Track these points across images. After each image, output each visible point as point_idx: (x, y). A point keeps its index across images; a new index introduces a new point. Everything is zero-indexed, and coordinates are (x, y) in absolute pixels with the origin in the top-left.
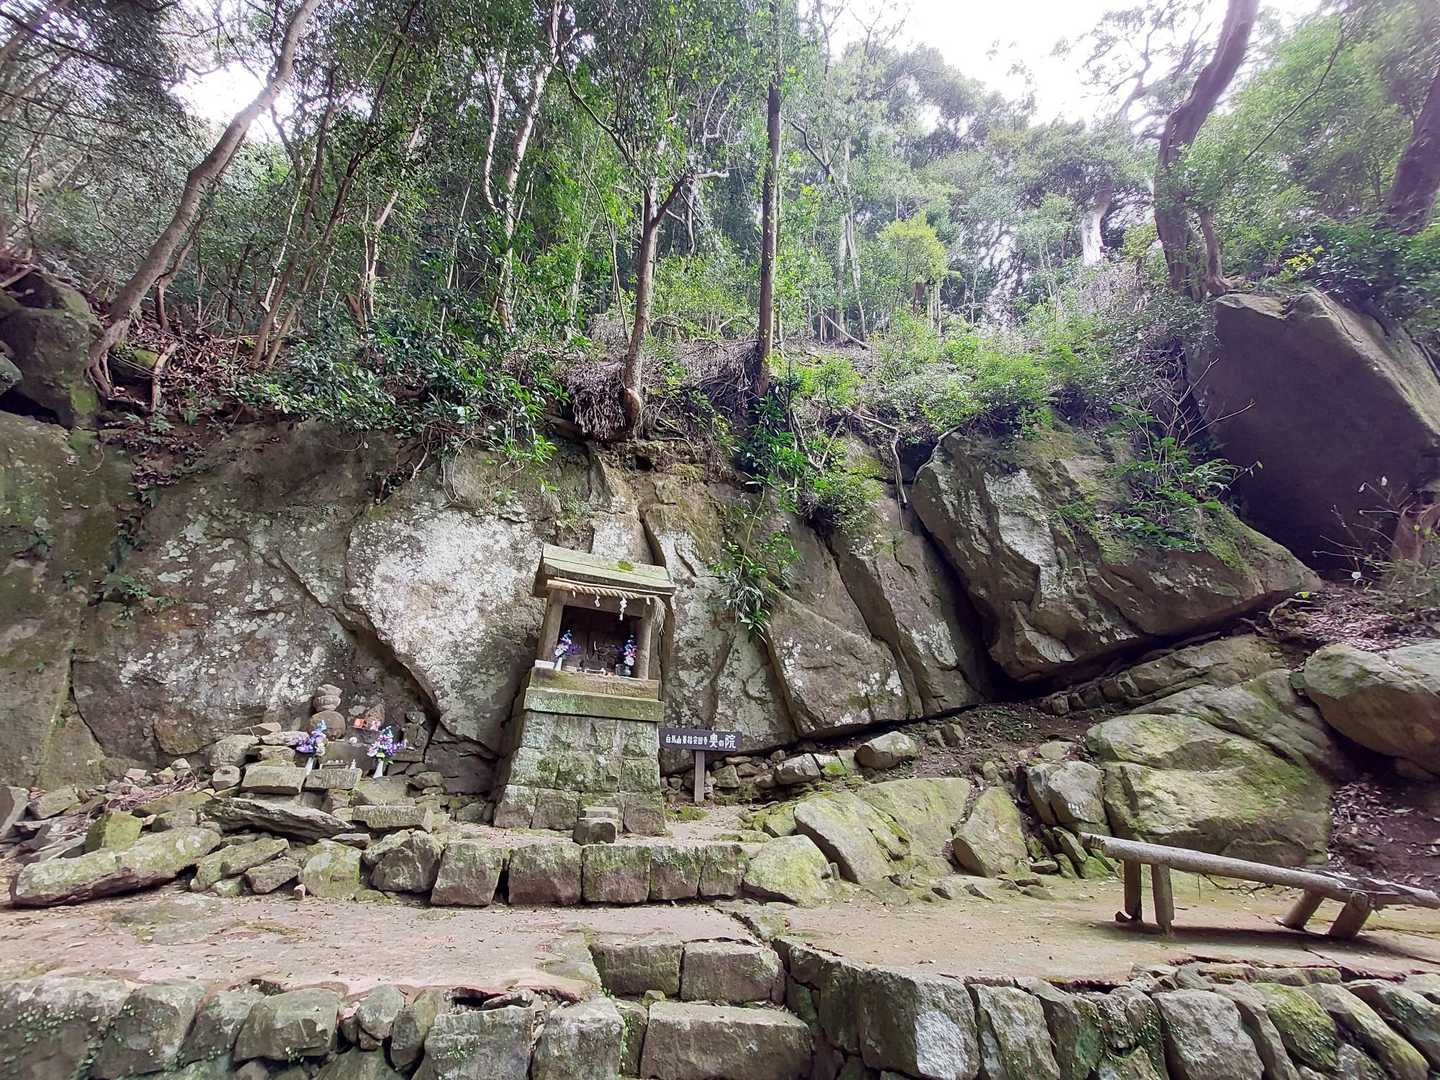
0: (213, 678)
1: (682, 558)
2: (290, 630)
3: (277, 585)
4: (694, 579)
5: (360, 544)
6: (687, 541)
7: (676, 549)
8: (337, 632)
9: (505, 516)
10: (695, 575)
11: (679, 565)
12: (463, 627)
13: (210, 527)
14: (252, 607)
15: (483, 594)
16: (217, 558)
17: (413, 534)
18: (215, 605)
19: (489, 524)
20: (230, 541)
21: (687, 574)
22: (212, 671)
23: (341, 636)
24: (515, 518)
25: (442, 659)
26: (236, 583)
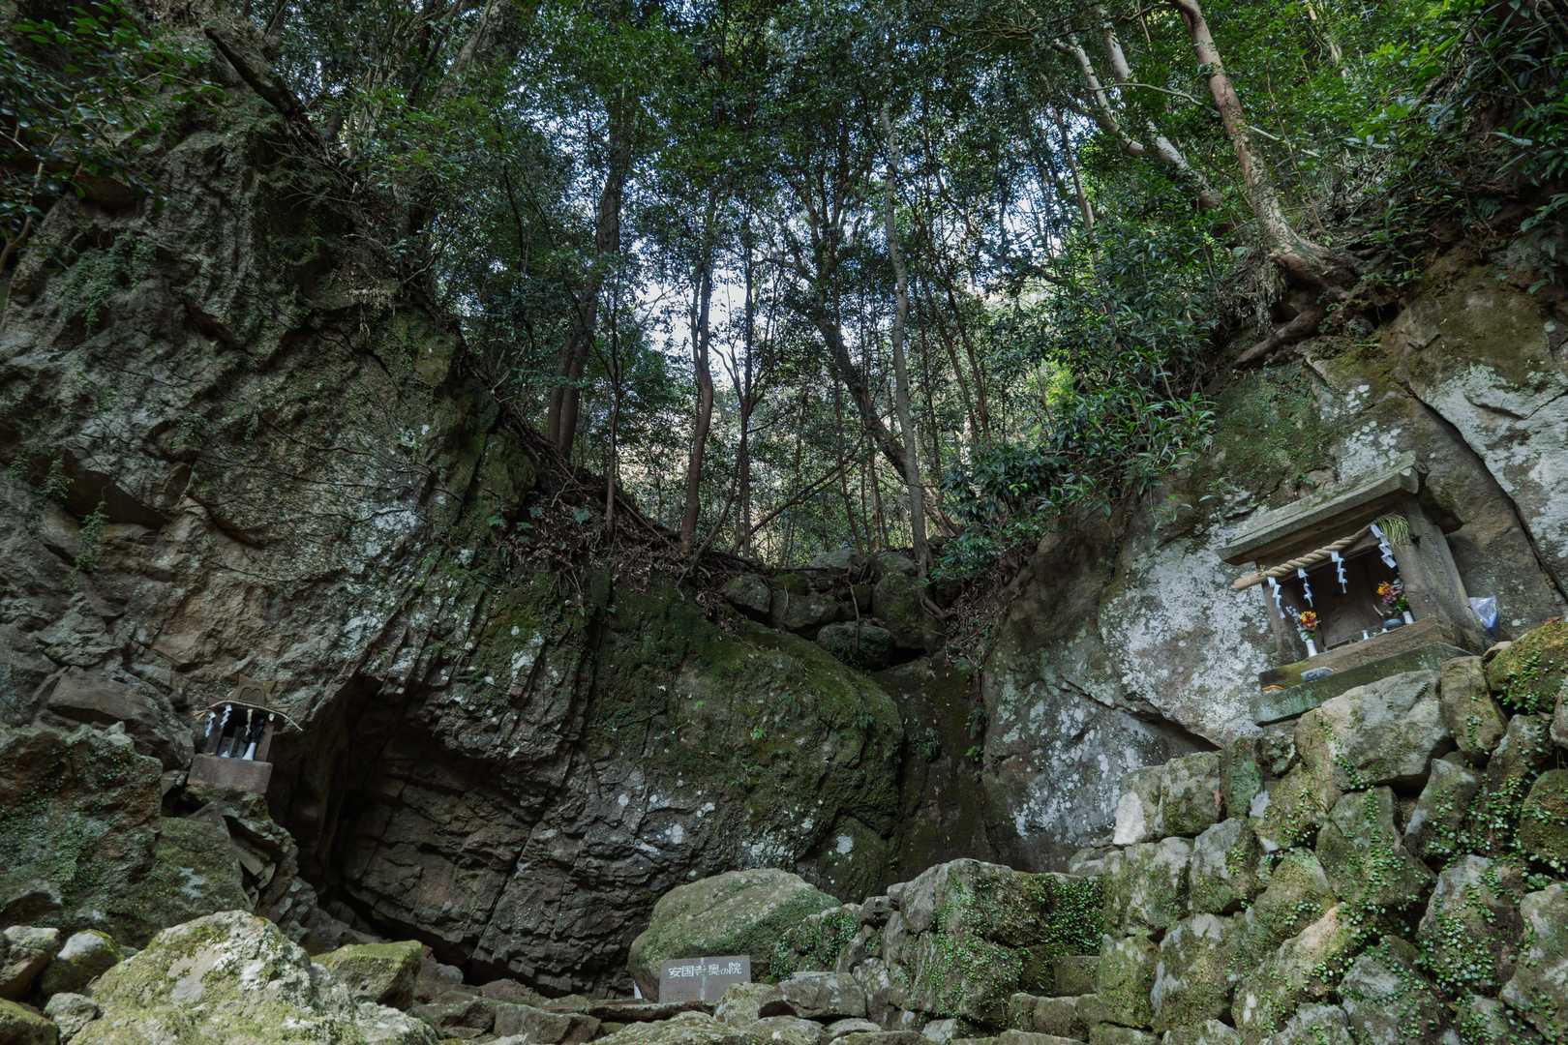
0: (1071, 810)
1: (1484, 406)
2: (1103, 743)
3: (1077, 706)
4: (1520, 425)
5: (1109, 632)
6: (1480, 377)
7: (1469, 399)
8: (1134, 726)
9: (1230, 515)
10: (1518, 418)
11: (1485, 419)
12: (1239, 666)
13: (1016, 682)
14: (1069, 735)
15: (1244, 619)
16: (1031, 704)
17: (1144, 594)
18: (1047, 744)
19: (1216, 535)
20: (1033, 686)
21: (1504, 425)
22: (1068, 805)
23: (1142, 731)
24: (1243, 510)
25: (1232, 712)
26: (1051, 719)
